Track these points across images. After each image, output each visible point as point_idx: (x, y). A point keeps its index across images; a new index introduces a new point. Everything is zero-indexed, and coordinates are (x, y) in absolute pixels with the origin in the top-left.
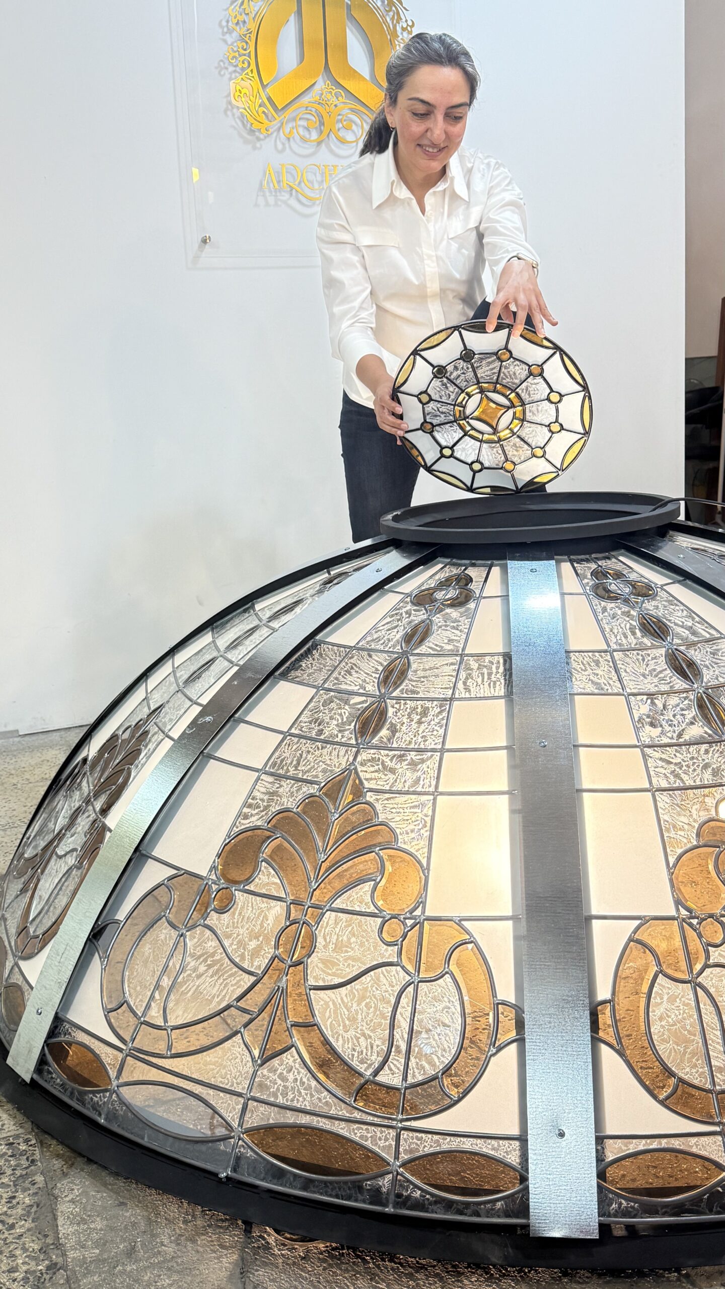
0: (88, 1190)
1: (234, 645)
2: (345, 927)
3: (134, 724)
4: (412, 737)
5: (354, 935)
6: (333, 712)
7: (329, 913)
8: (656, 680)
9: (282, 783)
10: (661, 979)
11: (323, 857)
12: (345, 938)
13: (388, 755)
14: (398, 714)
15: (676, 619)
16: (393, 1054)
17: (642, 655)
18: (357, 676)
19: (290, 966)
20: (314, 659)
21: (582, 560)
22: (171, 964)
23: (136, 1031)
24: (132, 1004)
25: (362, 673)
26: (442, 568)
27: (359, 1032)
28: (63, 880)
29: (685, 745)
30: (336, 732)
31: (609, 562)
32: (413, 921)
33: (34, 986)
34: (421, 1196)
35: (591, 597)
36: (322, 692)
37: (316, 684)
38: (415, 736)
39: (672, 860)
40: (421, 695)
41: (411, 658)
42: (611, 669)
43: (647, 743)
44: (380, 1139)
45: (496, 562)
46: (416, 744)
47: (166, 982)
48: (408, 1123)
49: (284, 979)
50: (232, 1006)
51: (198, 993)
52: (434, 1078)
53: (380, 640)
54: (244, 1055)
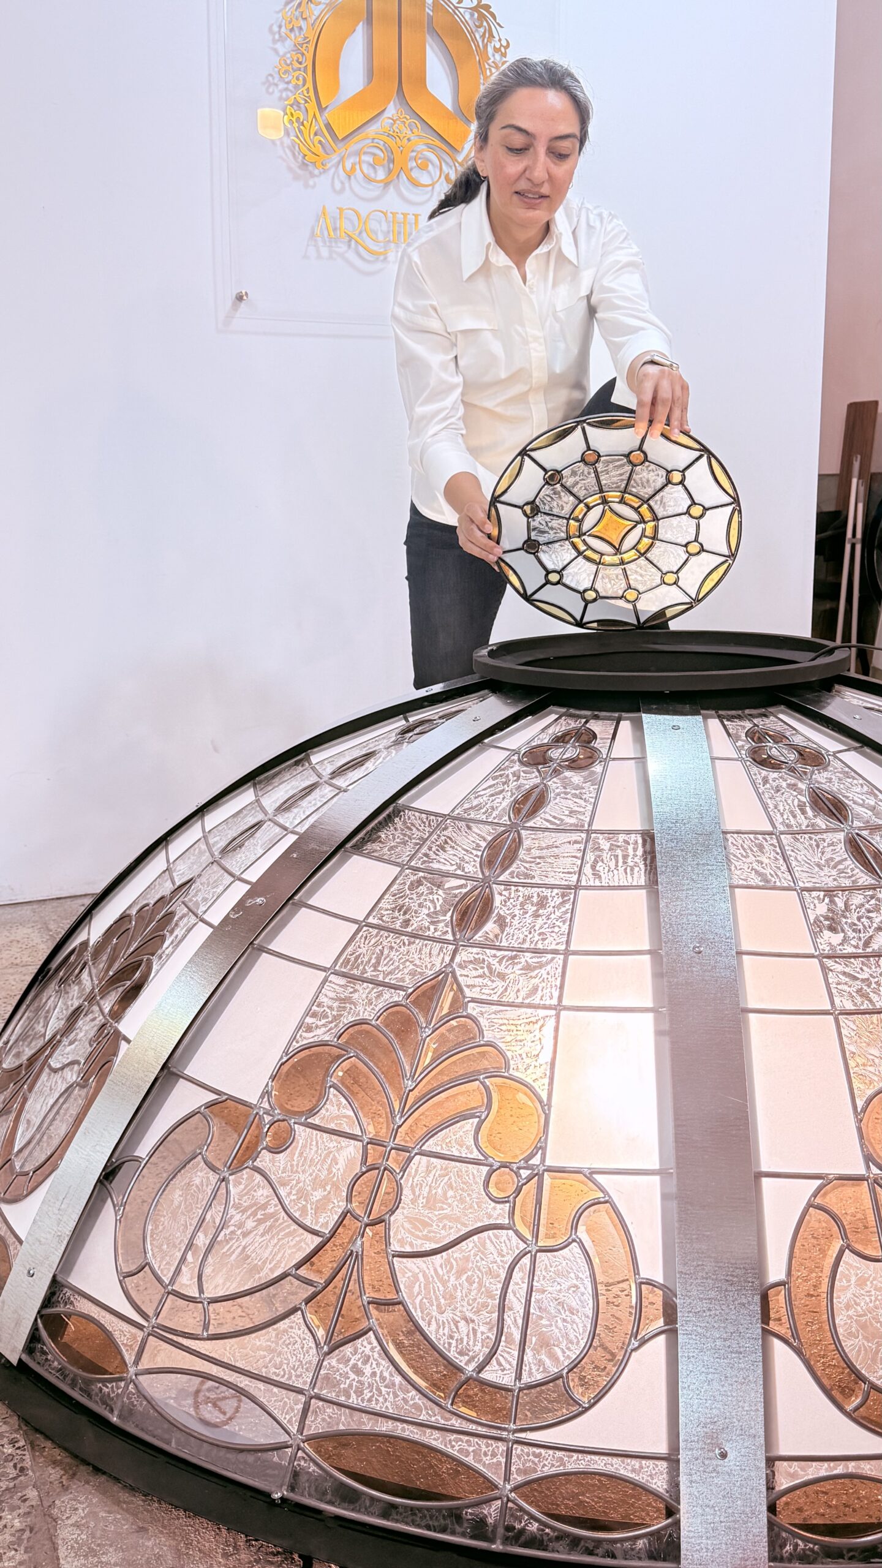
0: (97, 1510)
1: (286, 806)
2: (440, 1176)
3: (152, 902)
4: (526, 933)
5: (451, 1187)
6: (423, 897)
7: (418, 1157)
8: (834, 872)
9: (357, 987)
10: (848, 1255)
11: (410, 1084)
12: (440, 1191)
13: (495, 956)
14: (508, 904)
15: (853, 795)
16: (502, 1343)
17: (815, 840)
18: (452, 852)
19: (367, 1225)
20: (395, 829)
21: (734, 717)
22: (208, 1217)
23: (161, 1303)
24: (156, 1267)
25: (459, 849)
26: (556, 720)
27: (458, 1314)
28: (61, 1100)
29: (872, 956)
30: (427, 924)
31: (767, 721)
32: (530, 1172)
33: (23, 1239)
34: (538, 1529)
35: (748, 763)
36: (407, 871)
37: (399, 860)
38: (530, 933)
39: (860, 1104)
40: (536, 880)
41: (523, 832)
42: (778, 857)
43: (826, 952)
44: (486, 1454)
45: (624, 715)
46: (532, 942)
47: (202, 1240)
48: (522, 1435)
49: (359, 1242)
50: (289, 1275)
51: (245, 1257)
52: (559, 1377)
53: (481, 808)
54: (305, 1339)
